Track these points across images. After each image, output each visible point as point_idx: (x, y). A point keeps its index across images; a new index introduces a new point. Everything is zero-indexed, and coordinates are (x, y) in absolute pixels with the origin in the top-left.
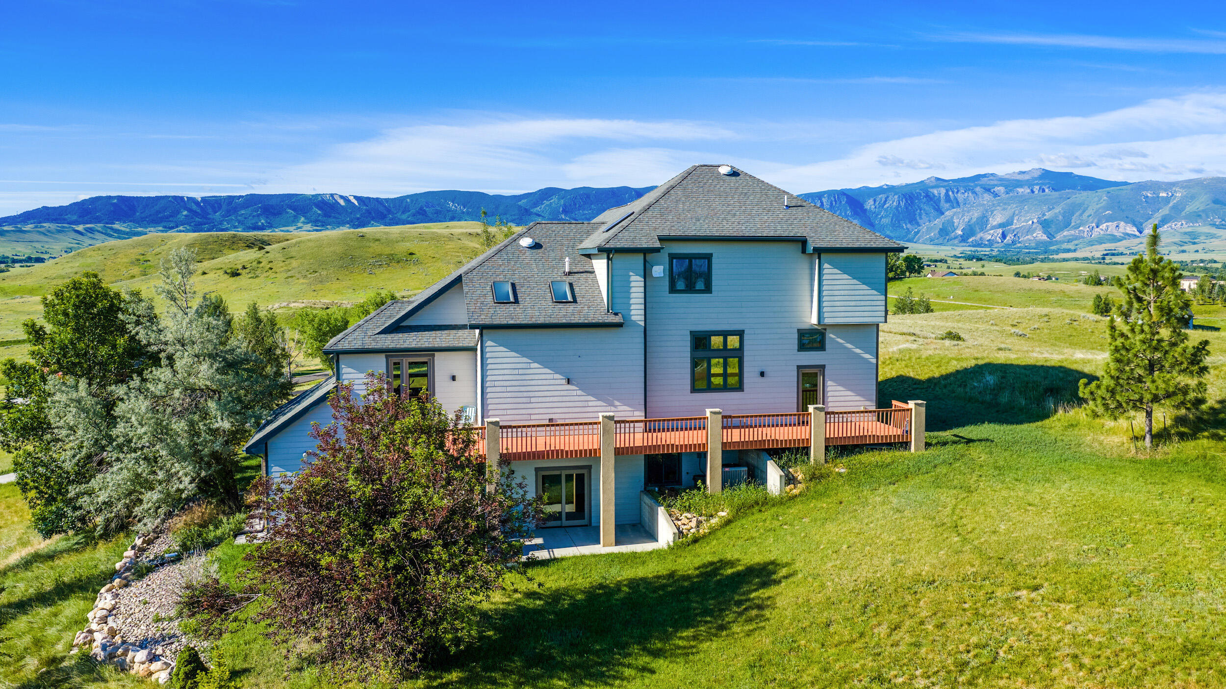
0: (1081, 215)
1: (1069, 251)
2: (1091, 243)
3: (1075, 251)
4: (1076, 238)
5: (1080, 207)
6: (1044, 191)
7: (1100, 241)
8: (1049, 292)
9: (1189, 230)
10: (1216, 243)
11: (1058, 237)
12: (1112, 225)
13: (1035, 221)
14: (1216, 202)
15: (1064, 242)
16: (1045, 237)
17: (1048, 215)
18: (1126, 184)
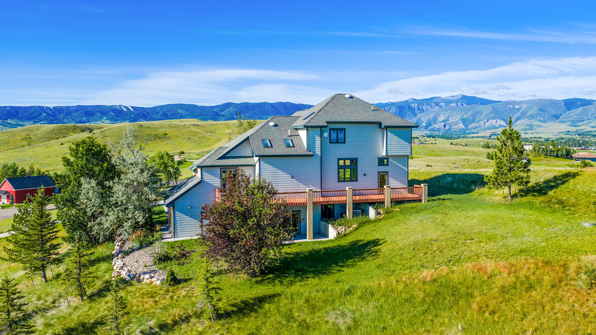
0: (480, 116)
1: (474, 133)
2: (485, 130)
3: (477, 133)
4: (478, 127)
5: (480, 113)
6: (463, 105)
7: (489, 129)
8: (467, 152)
9: (529, 123)
10: (541, 129)
11: (470, 127)
12: (494, 121)
13: (459, 119)
14: (541, 110)
15: (472, 129)
16: (464, 127)
17: (465, 116)
18: (500, 102)
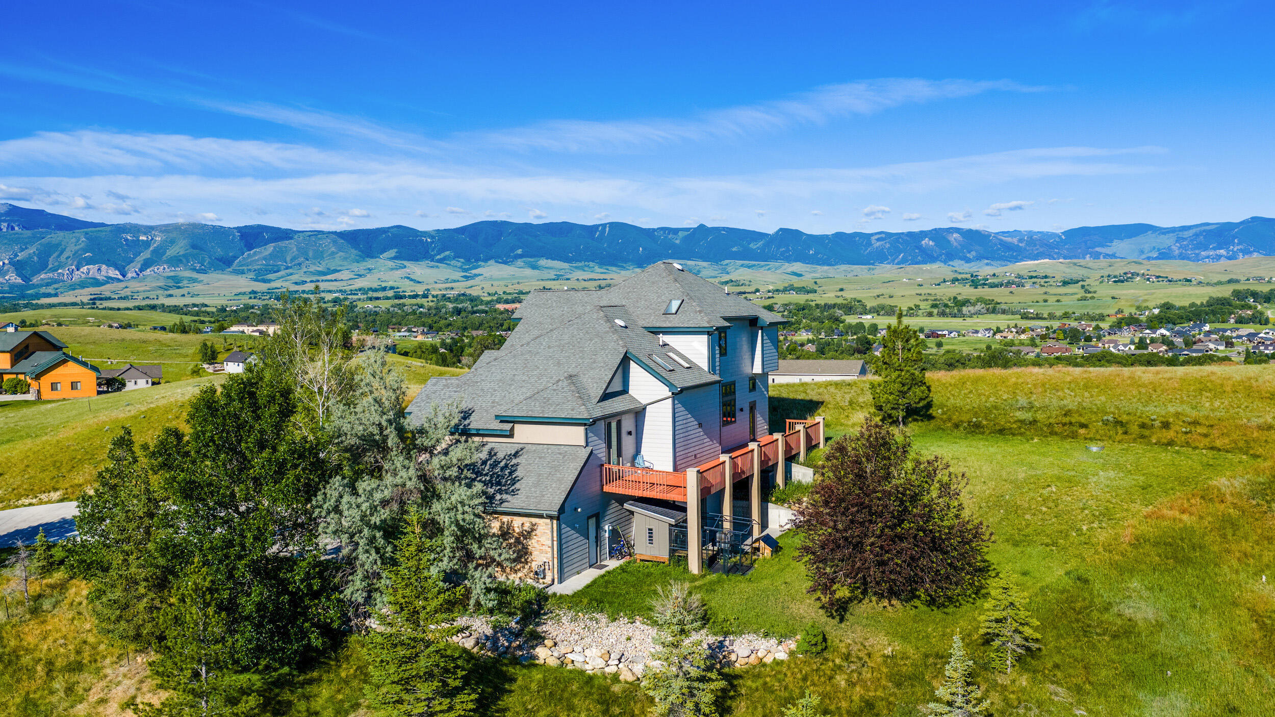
0: (59, 256)
1: (48, 295)
2: (73, 287)
3: (56, 295)
4: (56, 282)
5: (57, 248)
6: (13, 229)
7: (82, 285)
9: (172, 274)
10: (198, 287)
11: (35, 280)
12: (93, 268)
13: (6, 262)
14: (194, 247)
15: (42, 286)
16: (19, 281)
17: (21, 256)
18: (103, 225)
